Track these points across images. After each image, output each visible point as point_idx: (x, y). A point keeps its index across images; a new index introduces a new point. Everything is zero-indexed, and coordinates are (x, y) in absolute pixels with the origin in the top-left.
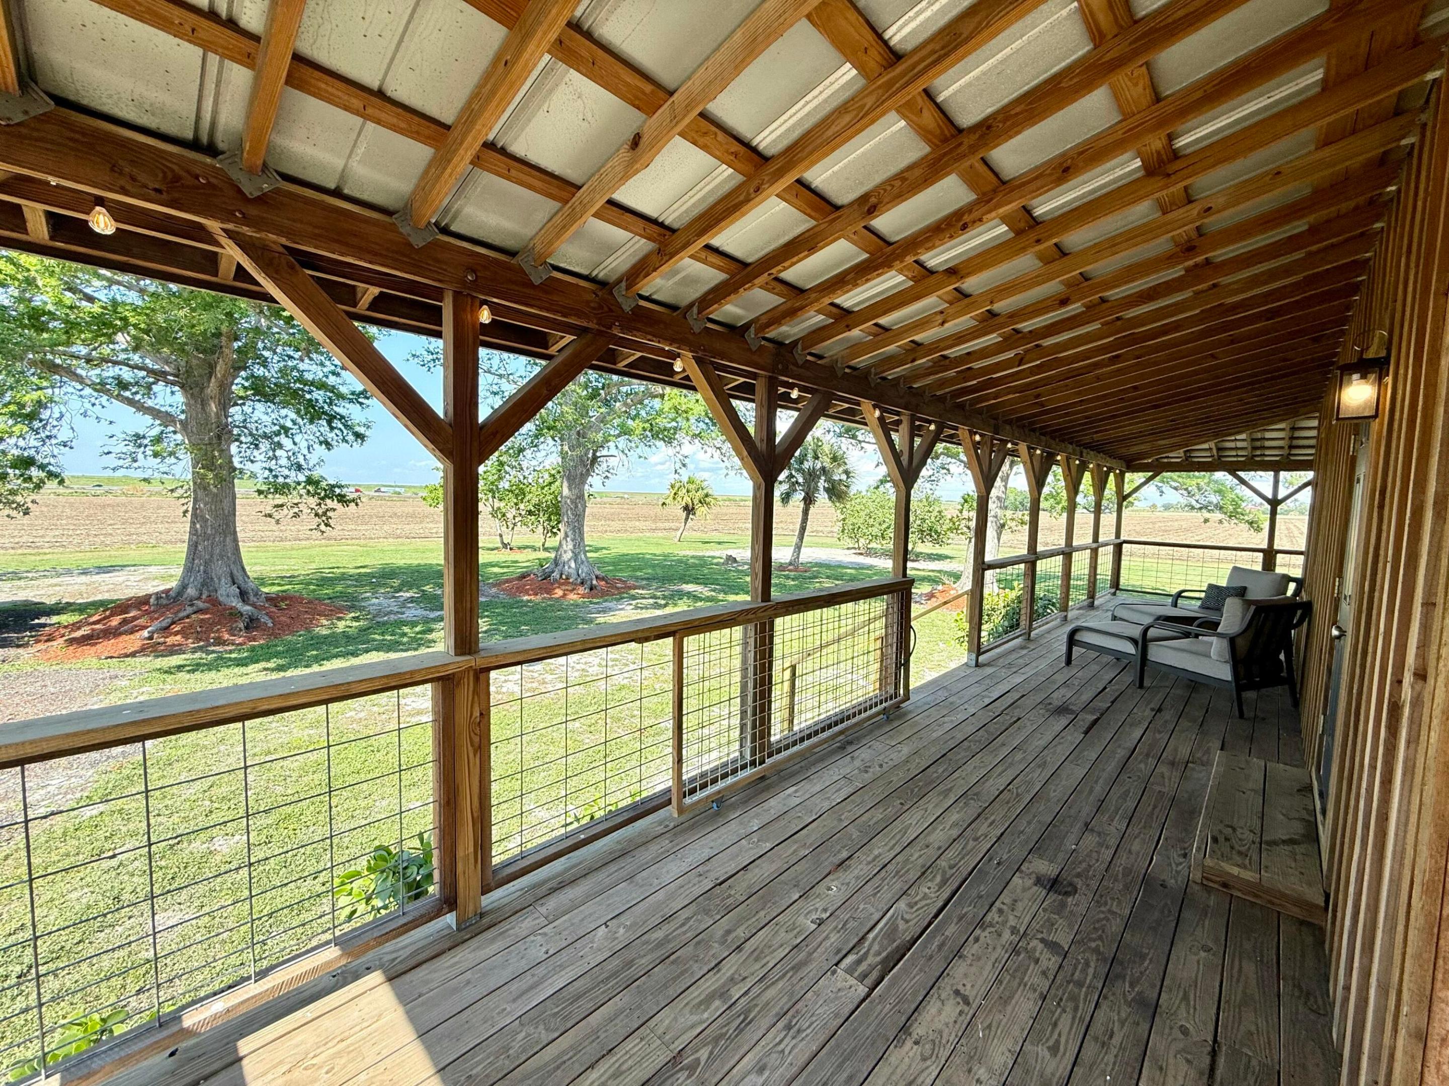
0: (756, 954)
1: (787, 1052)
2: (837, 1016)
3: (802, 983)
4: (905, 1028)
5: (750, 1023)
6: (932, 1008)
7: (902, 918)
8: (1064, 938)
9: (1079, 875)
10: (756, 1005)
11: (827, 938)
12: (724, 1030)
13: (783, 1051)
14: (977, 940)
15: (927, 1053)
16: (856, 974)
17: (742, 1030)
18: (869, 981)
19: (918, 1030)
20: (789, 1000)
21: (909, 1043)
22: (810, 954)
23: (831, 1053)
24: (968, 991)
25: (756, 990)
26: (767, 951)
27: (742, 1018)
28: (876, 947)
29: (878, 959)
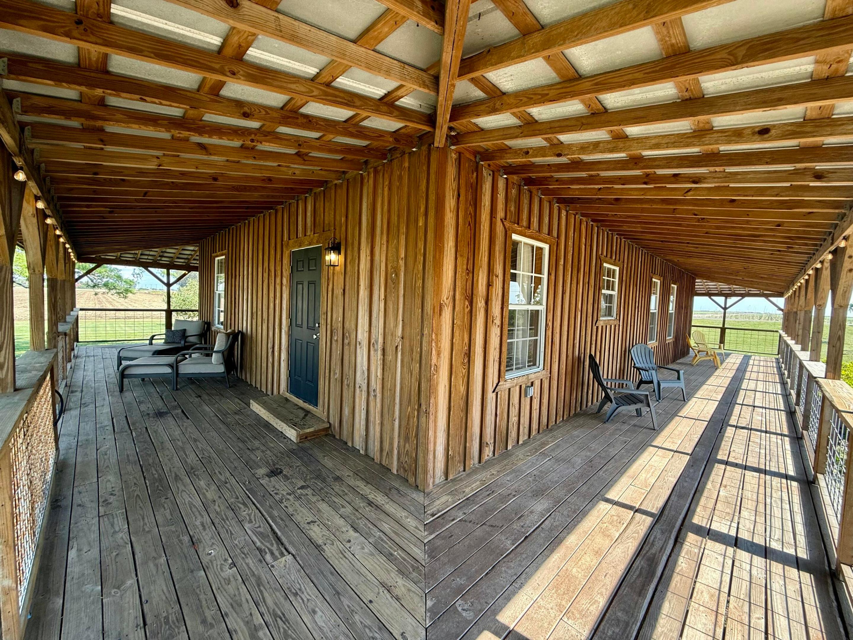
0: (234, 605)
1: (309, 598)
2: (299, 571)
3: (272, 583)
4: (318, 547)
5: (284, 615)
6: (312, 534)
7: (257, 528)
8: (302, 483)
9: (274, 465)
10: (274, 610)
11: (248, 565)
12: (282, 630)
13: (308, 600)
14: (286, 507)
15: (331, 542)
16: (279, 557)
17: (287, 620)
18: (286, 553)
19: (320, 542)
20: (279, 591)
21: (324, 547)
22: (254, 575)
23: (317, 579)
24: (309, 520)
25: (263, 609)
26: (237, 598)
27: (278, 619)
28: (268, 545)
29: (275, 545)
